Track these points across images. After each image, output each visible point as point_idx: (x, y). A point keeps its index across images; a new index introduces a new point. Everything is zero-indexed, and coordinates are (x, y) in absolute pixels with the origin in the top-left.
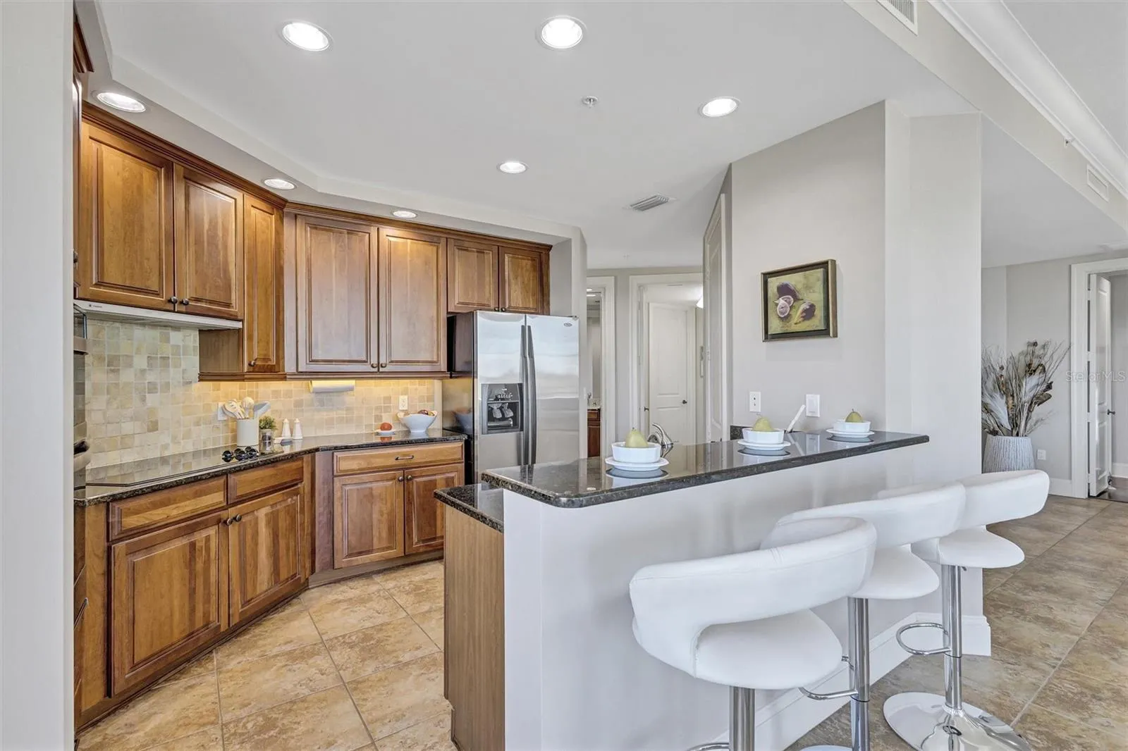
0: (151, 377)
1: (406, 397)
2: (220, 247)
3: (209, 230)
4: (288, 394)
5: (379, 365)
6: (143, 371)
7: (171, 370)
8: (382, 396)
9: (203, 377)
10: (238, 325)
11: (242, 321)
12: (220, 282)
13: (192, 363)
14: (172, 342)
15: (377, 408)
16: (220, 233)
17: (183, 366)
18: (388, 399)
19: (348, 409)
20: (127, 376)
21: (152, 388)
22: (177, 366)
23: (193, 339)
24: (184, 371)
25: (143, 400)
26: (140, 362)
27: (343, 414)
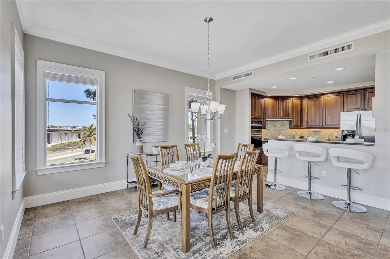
0: (281, 128)
1: (337, 133)
2: (287, 108)
3: (285, 106)
4: (308, 132)
5: (323, 126)
6: (279, 127)
7: (284, 127)
8: (330, 133)
9: (290, 128)
10: (292, 120)
11: (292, 119)
12: (287, 114)
13: (288, 126)
14: (284, 123)
15: (329, 136)
16: (287, 106)
17: (286, 126)
18: (332, 134)
19: (321, 135)
20: (277, 128)
21: (281, 130)
22: (285, 126)
23: (288, 122)
24: (286, 127)
25: (279, 131)
26: (279, 126)
27: (320, 136)
